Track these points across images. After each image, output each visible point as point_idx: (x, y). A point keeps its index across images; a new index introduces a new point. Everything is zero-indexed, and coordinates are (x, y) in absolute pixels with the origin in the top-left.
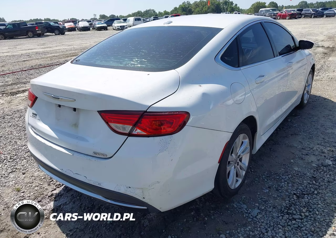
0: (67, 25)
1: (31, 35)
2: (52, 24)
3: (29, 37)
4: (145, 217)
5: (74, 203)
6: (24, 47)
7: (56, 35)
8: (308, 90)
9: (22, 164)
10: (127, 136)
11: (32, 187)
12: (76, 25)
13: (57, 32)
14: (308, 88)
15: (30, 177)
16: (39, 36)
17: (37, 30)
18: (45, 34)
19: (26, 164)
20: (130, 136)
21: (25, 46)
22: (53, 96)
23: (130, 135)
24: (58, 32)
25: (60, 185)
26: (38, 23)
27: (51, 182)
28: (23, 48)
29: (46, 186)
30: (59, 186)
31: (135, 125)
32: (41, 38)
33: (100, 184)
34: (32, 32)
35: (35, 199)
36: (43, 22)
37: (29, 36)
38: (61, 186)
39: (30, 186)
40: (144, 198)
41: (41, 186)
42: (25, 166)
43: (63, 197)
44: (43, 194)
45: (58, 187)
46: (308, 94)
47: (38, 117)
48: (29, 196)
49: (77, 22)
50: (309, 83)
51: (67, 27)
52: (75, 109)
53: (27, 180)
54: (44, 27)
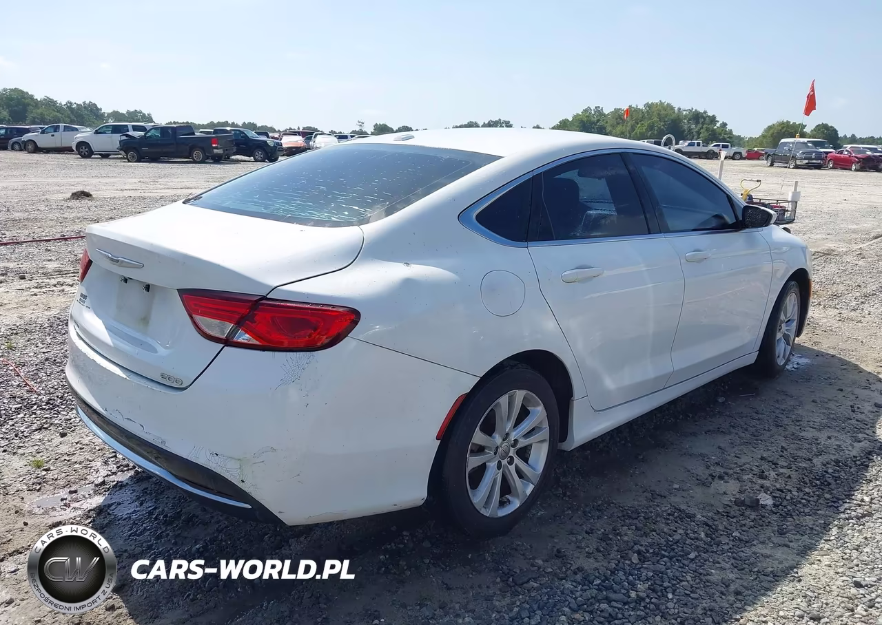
0: (288, 141)
1: (198, 156)
2: (252, 134)
3: (195, 162)
4: (277, 551)
5: (141, 504)
6: (174, 182)
7: (256, 161)
8: (786, 332)
9: (68, 417)
10: (223, 345)
11: (68, 463)
12: (308, 143)
13: (259, 154)
14: (787, 328)
15: (72, 443)
16: (217, 160)
17: (214, 145)
18: (233, 157)
19: (75, 418)
20: (227, 346)
21: (179, 180)
22: (110, 256)
23: (228, 342)
24: (262, 156)
25: (127, 466)
26: (218, 130)
27: (112, 457)
28: (171, 185)
29: (98, 464)
30: (125, 469)
31: (239, 324)
32: (219, 166)
33: (163, 442)
34: (203, 149)
35: (65, 487)
36: (228, 129)
37: (194, 159)
38: (128, 470)
39: (65, 460)
40: (243, 481)
41: (88, 463)
42: (72, 421)
43: (124, 489)
44: (86, 479)
45: (123, 471)
46: (788, 344)
47: (87, 302)
48: (56, 479)
49: (313, 136)
50: (788, 316)
51: (284, 146)
52: (148, 288)
53: (64, 449)
54: (232, 141)
